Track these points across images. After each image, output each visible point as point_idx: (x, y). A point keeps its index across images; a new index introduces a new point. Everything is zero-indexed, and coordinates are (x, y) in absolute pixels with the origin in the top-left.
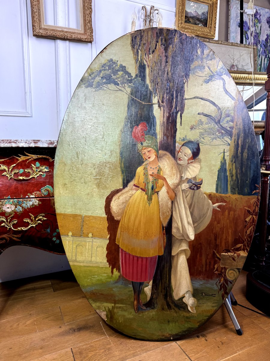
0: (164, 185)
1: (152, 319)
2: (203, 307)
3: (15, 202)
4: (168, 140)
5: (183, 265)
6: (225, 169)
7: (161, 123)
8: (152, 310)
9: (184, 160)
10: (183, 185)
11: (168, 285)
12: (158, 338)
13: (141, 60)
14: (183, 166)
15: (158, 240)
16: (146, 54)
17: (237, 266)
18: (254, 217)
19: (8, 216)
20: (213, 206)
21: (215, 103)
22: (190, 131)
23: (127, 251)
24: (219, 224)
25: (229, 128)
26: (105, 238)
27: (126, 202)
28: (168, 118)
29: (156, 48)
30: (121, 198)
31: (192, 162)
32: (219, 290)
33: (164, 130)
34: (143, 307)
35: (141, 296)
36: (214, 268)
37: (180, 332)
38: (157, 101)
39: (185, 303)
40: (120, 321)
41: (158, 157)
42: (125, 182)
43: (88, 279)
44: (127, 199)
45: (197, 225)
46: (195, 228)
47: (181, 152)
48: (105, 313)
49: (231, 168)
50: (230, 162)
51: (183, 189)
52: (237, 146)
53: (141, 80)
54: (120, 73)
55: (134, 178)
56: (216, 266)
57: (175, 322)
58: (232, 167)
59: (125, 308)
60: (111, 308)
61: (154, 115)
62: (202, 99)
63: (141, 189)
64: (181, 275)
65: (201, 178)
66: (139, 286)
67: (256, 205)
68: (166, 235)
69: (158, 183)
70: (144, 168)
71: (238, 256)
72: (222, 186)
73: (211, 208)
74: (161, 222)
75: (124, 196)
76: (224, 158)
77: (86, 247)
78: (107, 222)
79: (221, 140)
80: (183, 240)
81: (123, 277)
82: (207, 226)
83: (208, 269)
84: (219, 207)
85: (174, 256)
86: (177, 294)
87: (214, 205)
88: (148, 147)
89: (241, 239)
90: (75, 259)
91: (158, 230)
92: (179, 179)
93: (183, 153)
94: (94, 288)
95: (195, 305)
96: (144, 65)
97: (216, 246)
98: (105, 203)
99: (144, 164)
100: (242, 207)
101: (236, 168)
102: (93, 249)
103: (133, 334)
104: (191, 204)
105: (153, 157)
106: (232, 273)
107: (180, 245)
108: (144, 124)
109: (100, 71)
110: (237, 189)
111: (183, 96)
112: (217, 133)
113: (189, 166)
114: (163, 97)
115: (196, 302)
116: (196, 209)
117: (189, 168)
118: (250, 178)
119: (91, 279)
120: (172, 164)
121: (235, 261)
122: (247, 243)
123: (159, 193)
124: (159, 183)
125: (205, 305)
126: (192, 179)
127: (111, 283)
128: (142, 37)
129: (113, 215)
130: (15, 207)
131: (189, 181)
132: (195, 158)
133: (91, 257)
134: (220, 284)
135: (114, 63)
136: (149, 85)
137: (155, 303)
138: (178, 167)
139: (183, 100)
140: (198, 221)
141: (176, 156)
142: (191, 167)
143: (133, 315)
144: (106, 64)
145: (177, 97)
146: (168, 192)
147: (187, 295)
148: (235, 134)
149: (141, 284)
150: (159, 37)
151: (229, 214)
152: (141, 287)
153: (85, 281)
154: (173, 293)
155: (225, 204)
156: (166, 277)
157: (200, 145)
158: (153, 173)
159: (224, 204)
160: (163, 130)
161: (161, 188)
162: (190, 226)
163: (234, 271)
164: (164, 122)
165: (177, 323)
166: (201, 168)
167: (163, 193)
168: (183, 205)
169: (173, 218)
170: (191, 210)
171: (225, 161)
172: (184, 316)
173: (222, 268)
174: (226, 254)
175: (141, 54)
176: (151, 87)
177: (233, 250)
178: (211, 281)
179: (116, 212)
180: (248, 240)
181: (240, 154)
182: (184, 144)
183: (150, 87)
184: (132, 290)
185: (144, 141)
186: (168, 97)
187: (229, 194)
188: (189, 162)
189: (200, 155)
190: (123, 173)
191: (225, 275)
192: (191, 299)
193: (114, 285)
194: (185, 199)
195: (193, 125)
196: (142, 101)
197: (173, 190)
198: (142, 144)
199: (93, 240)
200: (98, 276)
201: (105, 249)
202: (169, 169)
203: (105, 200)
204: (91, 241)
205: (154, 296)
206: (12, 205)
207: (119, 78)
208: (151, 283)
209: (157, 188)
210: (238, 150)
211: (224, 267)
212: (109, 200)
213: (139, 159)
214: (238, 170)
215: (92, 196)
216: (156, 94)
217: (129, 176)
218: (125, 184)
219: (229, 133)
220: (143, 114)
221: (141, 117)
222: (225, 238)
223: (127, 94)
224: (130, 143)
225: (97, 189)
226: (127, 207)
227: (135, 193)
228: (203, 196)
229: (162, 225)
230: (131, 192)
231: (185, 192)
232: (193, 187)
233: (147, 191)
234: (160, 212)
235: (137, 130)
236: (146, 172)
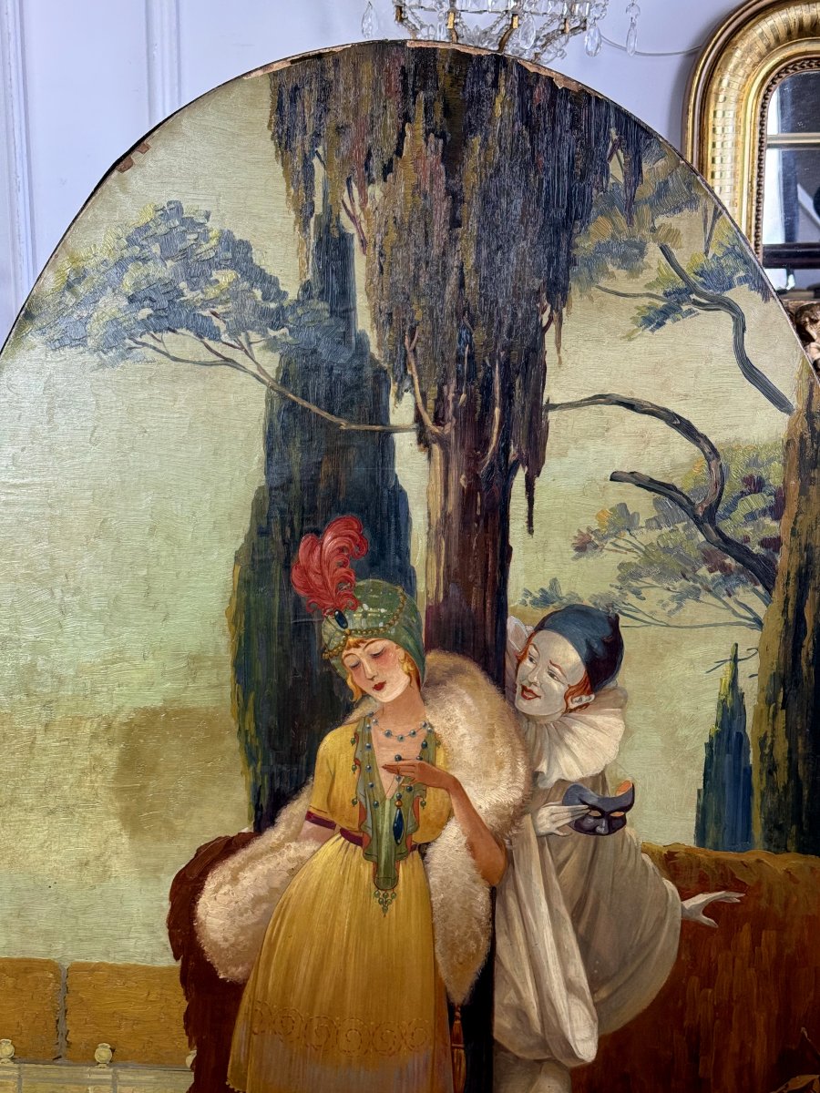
0: (450, 814)
4: (469, 604)
6: (741, 737)
7: (434, 520)
9: (548, 694)
10: (544, 813)
13: (328, 209)
14: (542, 722)
15: (430, 1066)
16: (349, 180)
20: (683, 908)
21: (696, 424)
22: (575, 558)
24: (709, 987)
25: (758, 547)
26: (176, 1065)
27: (271, 900)
28: (467, 498)
29: (399, 152)
30: (247, 878)
31: (587, 705)
33: (447, 556)
38: (412, 413)
41: (424, 683)
42: (264, 802)
44: (276, 883)
45: (609, 997)
46: (601, 1011)
47: (531, 660)
49: (769, 734)
50: (763, 706)
51: (542, 831)
52: (796, 629)
53: (327, 315)
54: (225, 277)
55: (305, 783)
58: (770, 729)
61: (397, 481)
62: (630, 405)
63: (344, 833)
65: (629, 779)
68: (466, 1043)
69: (424, 805)
70: (356, 735)
72: (727, 814)
73: (675, 917)
74: (441, 987)
75: (262, 868)
76: (734, 684)
78: (181, 990)
79: (720, 604)
80: (546, 1065)
82: (654, 996)
84: (710, 909)
87: (689, 904)
88: (372, 633)
89: (809, 1053)
92: (522, 787)
93: (543, 663)
96: (344, 238)
97: (697, 1087)
98: (167, 905)
99: (356, 715)
100: (814, 911)
101: (790, 734)
104: (581, 898)
105: (398, 682)
107: (531, 1084)
108: (348, 526)
109: (121, 264)
110: (794, 827)
111: (538, 394)
112: (703, 571)
113: (573, 724)
114: (441, 398)
116: (602, 923)
117: (572, 732)
120: (491, 717)
123: (430, 851)
124: (431, 806)
126: (587, 787)
128: (326, 91)
129: (212, 957)
131: (570, 792)
132: (600, 688)
135: (190, 224)
136: (372, 338)
138: (518, 728)
139: (537, 412)
140: (614, 975)
141: (507, 677)
142: (579, 729)
144: (146, 227)
145: (508, 394)
146: (471, 847)
148: (789, 573)
150: (415, 94)
151: (756, 942)
155: (738, 895)
157: (620, 624)
158: (399, 758)
159: (735, 897)
160: (443, 552)
161: (441, 826)
162: (577, 1001)
164: (446, 516)
166: (628, 733)
167: (450, 844)
169: (496, 965)
170: (582, 928)
171: (740, 698)
175: (326, 181)
176: (379, 345)
179: (225, 945)
181: (809, 666)
182: (545, 619)
183: (374, 349)
185: (354, 608)
186: (463, 396)
187: (757, 851)
188: (572, 706)
189: (621, 672)
190: (251, 758)
194: (554, 876)
195: (588, 529)
196: (339, 416)
197: (498, 837)
198: (341, 620)
202: (477, 739)
203: (168, 890)
204: (109, 1077)
207: (215, 301)
209: (419, 831)
210: (802, 646)
212: (187, 889)
213: (331, 693)
214: (800, 741)
215: (105, 874)
216: (407, 384)
217: (281, 774)
218: (265, 815)
219: (761, 572)
220: (343, 479)
221: (334, 493)
222: (737, 1049)
223: (263, 382)
224: (281, 617)
225: (125, 839)
226: (276, 919)
227: (314, 852)
228: (639, 863)
229: (448, 999)
230: (293, 851)
231: (554, 845)
232: (591, 820)
233: (374, 843)
234: (437, 938)
235: (317, 553)
236: (367, 752)
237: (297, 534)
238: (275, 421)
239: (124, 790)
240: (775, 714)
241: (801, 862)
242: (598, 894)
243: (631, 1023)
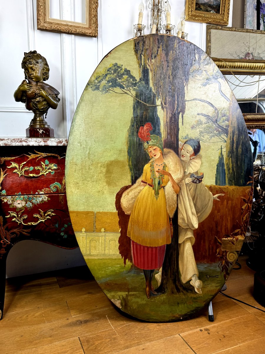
0: (169, 180)
1: (163, 303)
2: (208, 288)
3: (25, 198)
4: (172, 139)
5: (189, 251)
6: (223, 163)
7: (165, 123)
8: (163, 294)
9: (187, 156)
10: (187, 179)
11: (176, 271)
12: (169, 319)
13: (145, 64)
14: (186, 162)
15: (166, 230)
16: (148, 59)
17: (236, 249)
18: (249, 204)
19: (19, 212)
20: (213, 197)
21: (213, 104)
22: (191, 130)
23: (138, 243)
24: (219, 213)
25: (225, 127)
26: (117, 232)
27: (135, 198)
28: (171, 118)
29: (157, 53)
30: (130, 194)
31: (194, 158)
32: (221, 271)
33: (167, 130)
34: (154, 292)
35: (153, 283)
36: (216, 252)
37: (189, 312)
38: (160, 102)
39: (192, 286)
40: (134, 308)
41: (163, 154)
42: (133, 179)
43: (102, 271)
44: (136, 195)
45: (200, 215)
46: (199, 218)
48: (119, 301)
49: (228, 163)
50: (227, 157)
51: (186, 183)
52: (233, 142)
53: (144, 84)
54: (125, 77)
56: (218, 250)
57: (184, 303)
59: (138, 295)
60: (125, 296)
61: (158, 116)
62: (201, 100)
63: (149, 184)
64: (187, 261)
65: (202, 172)
66: (150, 273)
67: (250, 194)
68: (173, 225)
70: (151, 165)
71: (236, 240)
72: (221, 178)
73: (212, 199)
74: (168, 215)
75: (133, 192)
76: (221, 153)
77: (99, 241)
78: (118, 217)
79: (218, 138)
80: (188, 230)
81: (135, 266)
83: (211, 253)
84: (219, 197)
85: (180, 244)
86: (185, 279)
87: (215, 196)
88: (154, 145)
89: (238, 225)
90: (89, 253)
91: (166, 221)
92: (182, 174)
93: (186, 150)
94: (108, 279)
95: (201, 287)
96: (147, 69)
97: (217, 233)
98: (115, 200)
99: (151, 161)
100: (238, 197)
101: (232, 163)
102: (106, 243)
103: (147, 318)
104: (194, 196)
105: (159, 154)
106: (232, 255)
107: (186, 233)
108: (149, 125)
109: (106, 75)
110: (234, 181)
111: (184, 98)
112: (215, 132)
113: (191, 162)
114: (166, 100)
115: (202, 284)
116: (198, 200)
118: (244, 171)
119: (105, 271)
121: (234, 244)
122: (244, 228)
123: (165, 188)
124: (165, 179)
125: (210, 285)
126: (195, 174)
127: (123, 273)
128: (144, 42)
129: (124, 210)
130: (25, 203)
131: (191, 175)
132: (196, 155)
133: (105, 250)
134: (222, 266)
135: (119, 67)
136: (153, 88)
137: (165, 287)
138: (181, 163)
139: (184, 102)
140: (201, 211)
141: (179, 153)
142: (193, 163)
143: (146, 300)
144: (111, 68)
145: (178, 99)
146: (173, 187)
147: (193, 279)
148: (231, 132)
149: (152, 271)
150: (160, 43)
151: (227, 203)
152: (152, 275)
153: (100, 273)
154: (181, 278)
155: (224, 194)
156: (174, 263)
157: (200, 142)
158: (159, 169)
159: (223, 195)
161: (167, 183)
162: (194, 216)
163: (234, 253)
164: (167, 122)
165: (185, 304)
166: (202, 163)
167: (169, 187)
168: (187, 197)
169: (178, 210)
170: (194, 202)
171: (222, 156)
172: (192, 297)
173: (223, 252)
174: (227, 239)
175: (144, 59)
176: (154, 90)
177: (232, 235)
178: (214, 264)
179: (126, 207)
180: (244, 225)
181: (235, 149)
182: (186, 142)
183: (153, 90)
184: (144, 278)
185: (150, 140)
186: (170, 99)
187: (227, 185)
188: (191, 158)
189: (200, 151)
190: (131, 170)
191: (226, 258)
192: (197, 281)
193: (127, 274)
194: (189, 192)
195: (194, 124)
196: (147, 103)
197: (178, 185)
198: (148, 143)
199: (105, 234)
200: (111, 268)
201: (117, 242)
202: (174, 165)
203: (115, 196)
205: (165, 282)
206: (22, 200)
207: (124, 81)
208: (161, 269)
209: (163, 184)
210: (234, 146)
211: (225, 251)
212: (119, 196)
213: (146, 157)
214: (234, 164)
215: (103, 193)
216: (159, 97)
217: (137, 173)
218: (134, 181)
219: (226, 131)
220: (147, 115)
221: (146, 118)
222: (225, 225)
223: (133, 97)
224: (136, 142)
225: (107, 187)
226: (136, 202)
227: (143, 188)
228: (205, 189)
229: (169, 217)
230: (139, 188)
231: (189, 186)
232: (195, 181)
233: (154, 186)
234: (167, 205)
235: (143, 130)
236: (153, 168)
237: (139, 126)
238: (135, 105)
239: (106, 177)
240: (229, 159)
241: (235, 187)
242: (197, 195)
243: (204, 220)
